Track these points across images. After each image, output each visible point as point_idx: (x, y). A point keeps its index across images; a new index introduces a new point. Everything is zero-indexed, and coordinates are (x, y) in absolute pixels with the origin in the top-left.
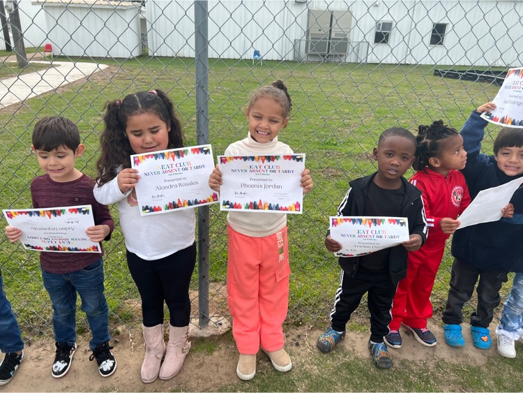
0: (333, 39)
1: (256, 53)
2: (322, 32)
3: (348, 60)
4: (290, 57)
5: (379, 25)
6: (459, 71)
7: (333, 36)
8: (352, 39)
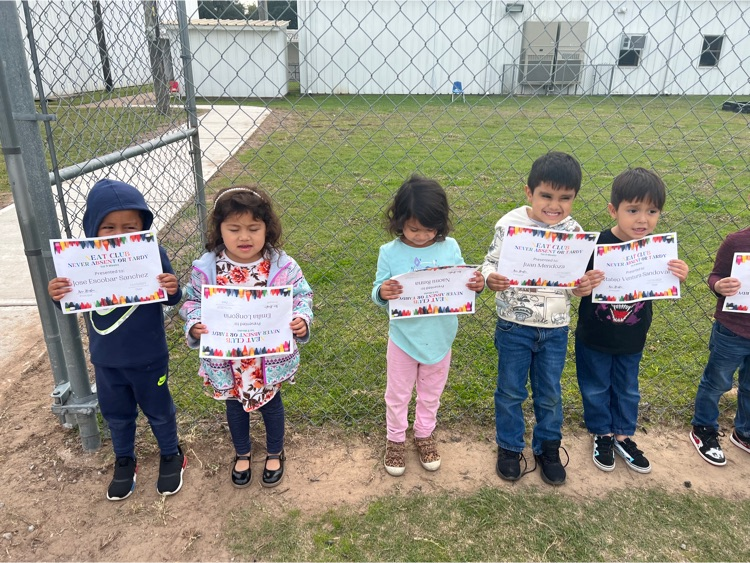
0: (560, 62)
1: (458, 85)
2: (544, 53)
3: (580, 92)
4: (497, 90)
5: (627, 40)
7: (559, 58)
8: (586, 61)
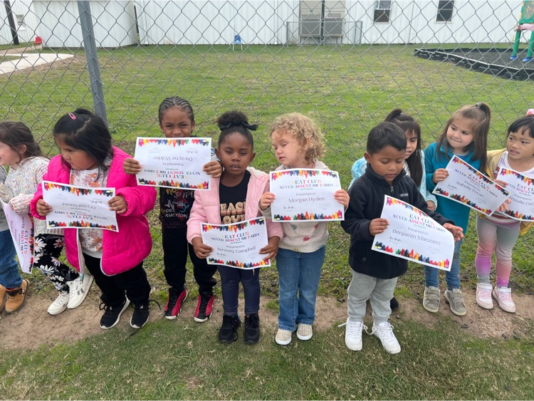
0: (327, 20)
1: (238, 38)
5: (377, 3)
6: (428, 50)
7: (326, 16)
8: (347, 18)
